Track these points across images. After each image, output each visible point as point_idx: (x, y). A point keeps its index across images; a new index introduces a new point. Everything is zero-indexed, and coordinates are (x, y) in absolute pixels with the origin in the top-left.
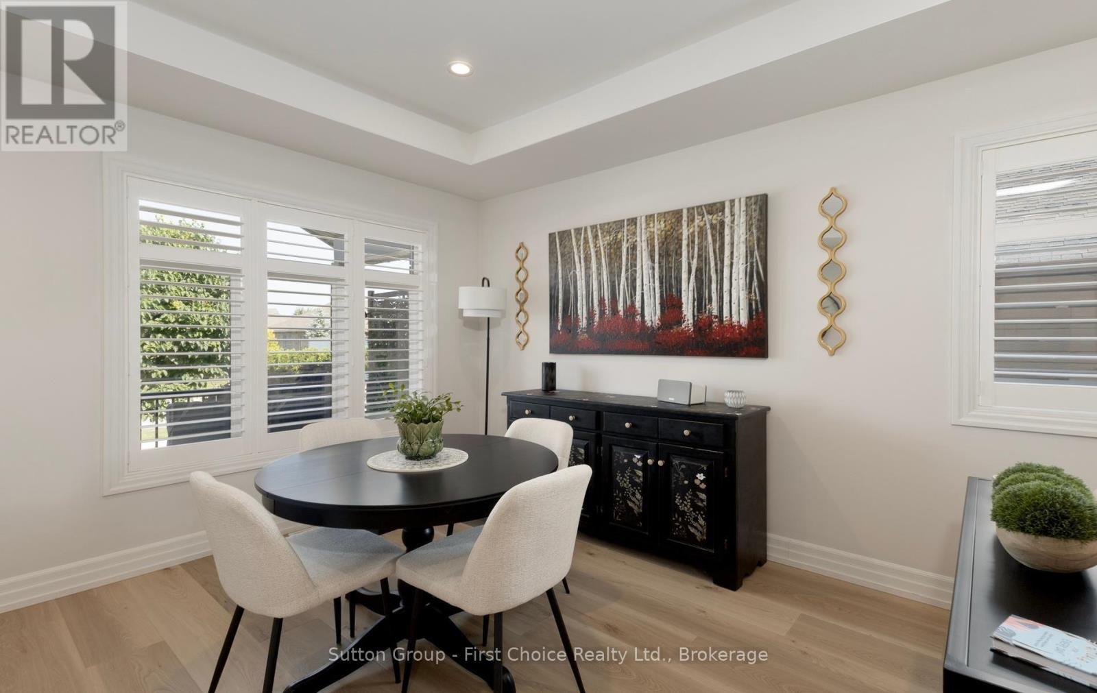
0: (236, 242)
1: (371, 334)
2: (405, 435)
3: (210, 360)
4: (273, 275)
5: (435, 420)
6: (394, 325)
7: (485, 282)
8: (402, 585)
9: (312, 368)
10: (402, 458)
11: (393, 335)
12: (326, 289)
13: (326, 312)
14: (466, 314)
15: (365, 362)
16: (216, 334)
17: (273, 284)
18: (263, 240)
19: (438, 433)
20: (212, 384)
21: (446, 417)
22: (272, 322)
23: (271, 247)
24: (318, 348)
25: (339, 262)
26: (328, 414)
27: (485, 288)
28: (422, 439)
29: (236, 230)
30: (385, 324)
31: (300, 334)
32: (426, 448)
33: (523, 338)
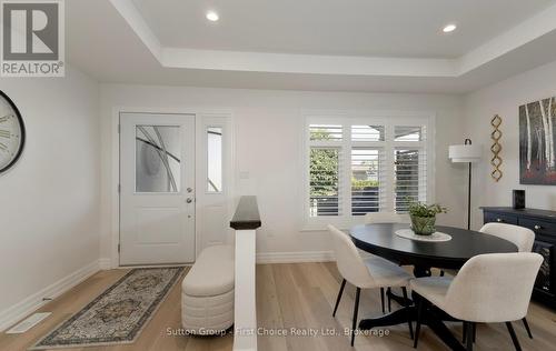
0: (340, 136)
1: (398, 173)
2: (414, 222)
3: (329, 184)
4: (355, 148)
5: (431, 216)
6: (410, 168)
7: (468, 141)
8: (414, 293)
9: (369, 188)
10: (413, 233)
11: (410, 173)
12: (376, 152)
13: (376, 163)
14: (454, 161)
15: (395, 186)
16: (331, 173)
17: (354, 152)
18: (350, 133)
19: (433, 223)
20: (330, 194)
21: (437, 215)
22: (353, 168)
23: (353, 136)
24: (373, 180)
25: (382, 139)
26: (377, 210)
27: (468, 145)
28: (423, 225)
29: (340, 131)
30: (405, 168)
31: (364, 173)
32: (426, 229)
33: (497, 175)
